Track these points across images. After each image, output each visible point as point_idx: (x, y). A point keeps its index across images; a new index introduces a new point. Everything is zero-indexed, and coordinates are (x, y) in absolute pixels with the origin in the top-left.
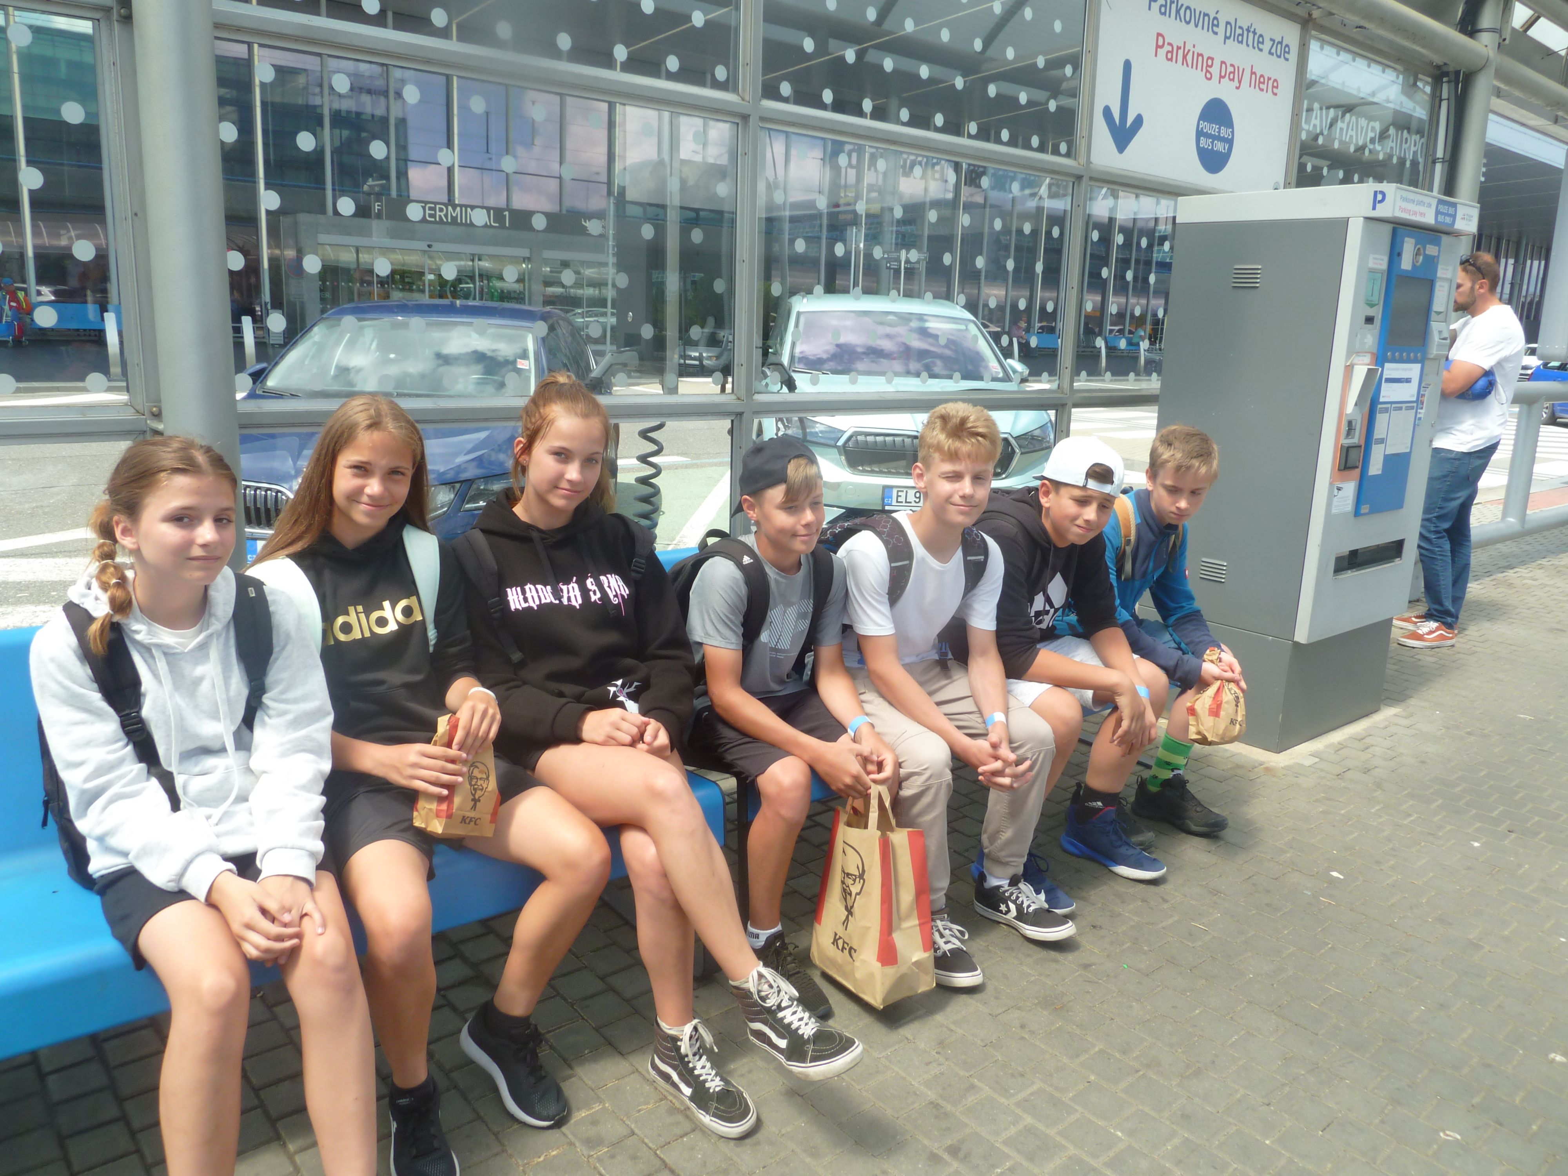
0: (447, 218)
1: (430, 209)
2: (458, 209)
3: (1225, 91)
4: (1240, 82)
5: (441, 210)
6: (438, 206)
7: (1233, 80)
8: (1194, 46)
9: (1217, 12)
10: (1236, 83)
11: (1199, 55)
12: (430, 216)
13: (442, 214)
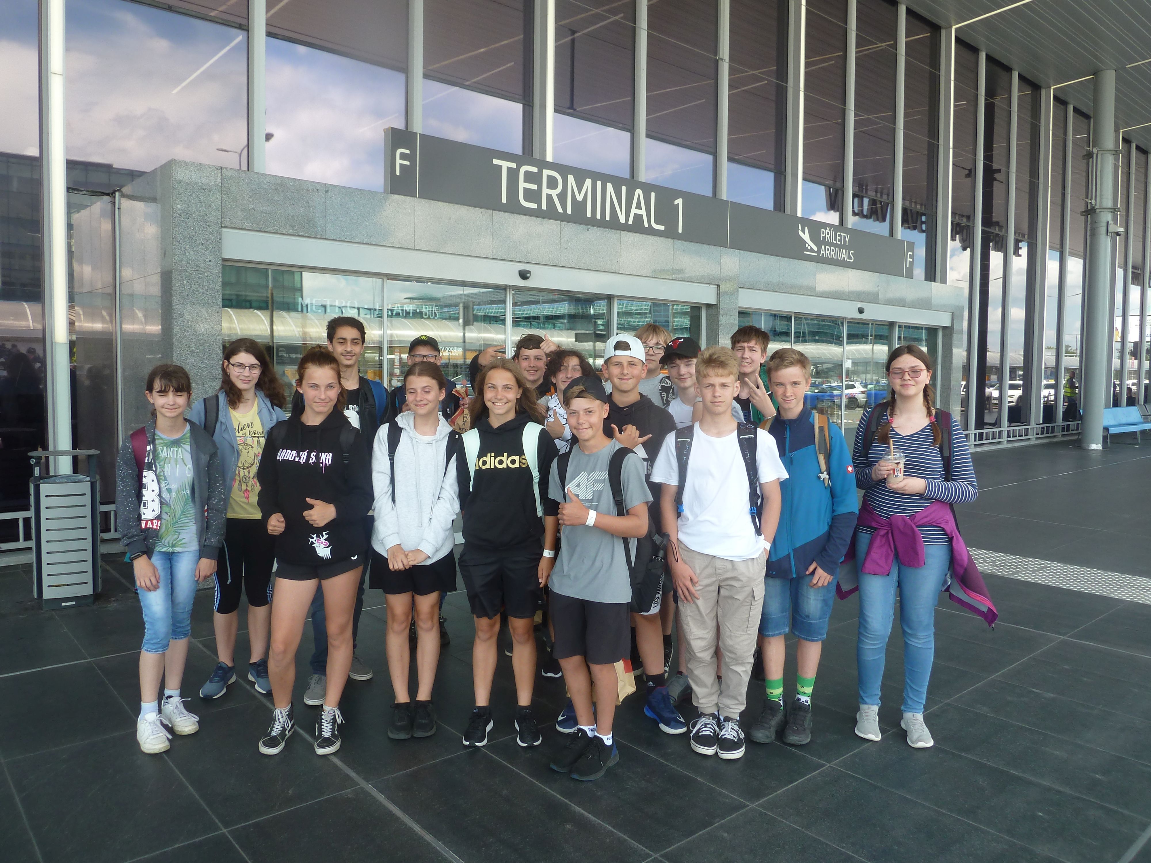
0: (564, 206)
1: (529, 177)
2: (588, 183)
5: (552, 183)
6: (546, 172)
12: (530, 195)
13: (554, 193)
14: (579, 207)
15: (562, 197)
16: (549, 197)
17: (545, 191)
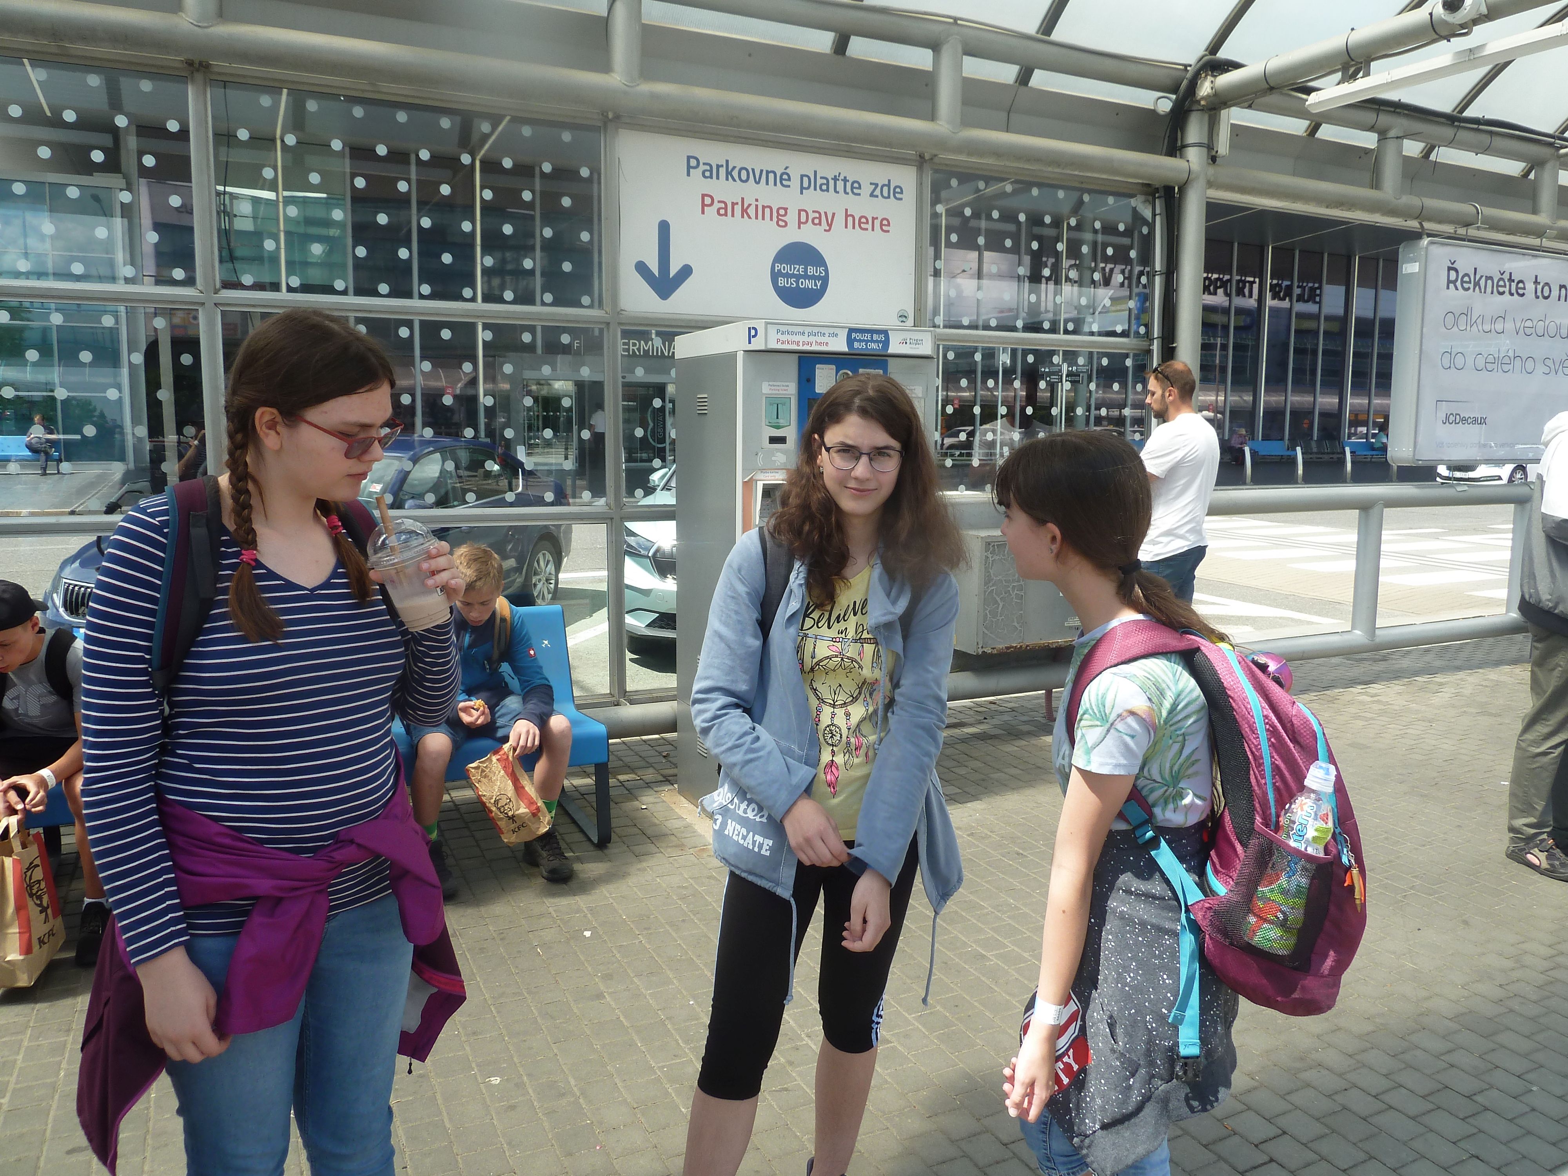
3: (811, 236)
4: (830, 225)
7: (820, 224)
8: (757, 200)
9: (786, 168)
10: (825, 225)
11: (764, 207)
14: (646, 352)
15: (639, 350)
16: (633, 350)
17: (631, 348)
